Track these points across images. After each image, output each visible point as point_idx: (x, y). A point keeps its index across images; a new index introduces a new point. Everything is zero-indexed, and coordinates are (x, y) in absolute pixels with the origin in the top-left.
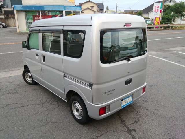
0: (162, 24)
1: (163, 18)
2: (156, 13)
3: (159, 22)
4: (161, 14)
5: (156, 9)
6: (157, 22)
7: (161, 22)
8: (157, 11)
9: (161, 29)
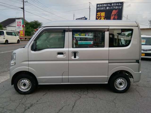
0: (26, 36)
1: (26, 32)
2: (19, 27)
3: (23, 34)
4: (24, 29)
5: (18, 24)
6: (22, 34)
7: (25, 35)
8: (19, 25)
9: (26, 40)
